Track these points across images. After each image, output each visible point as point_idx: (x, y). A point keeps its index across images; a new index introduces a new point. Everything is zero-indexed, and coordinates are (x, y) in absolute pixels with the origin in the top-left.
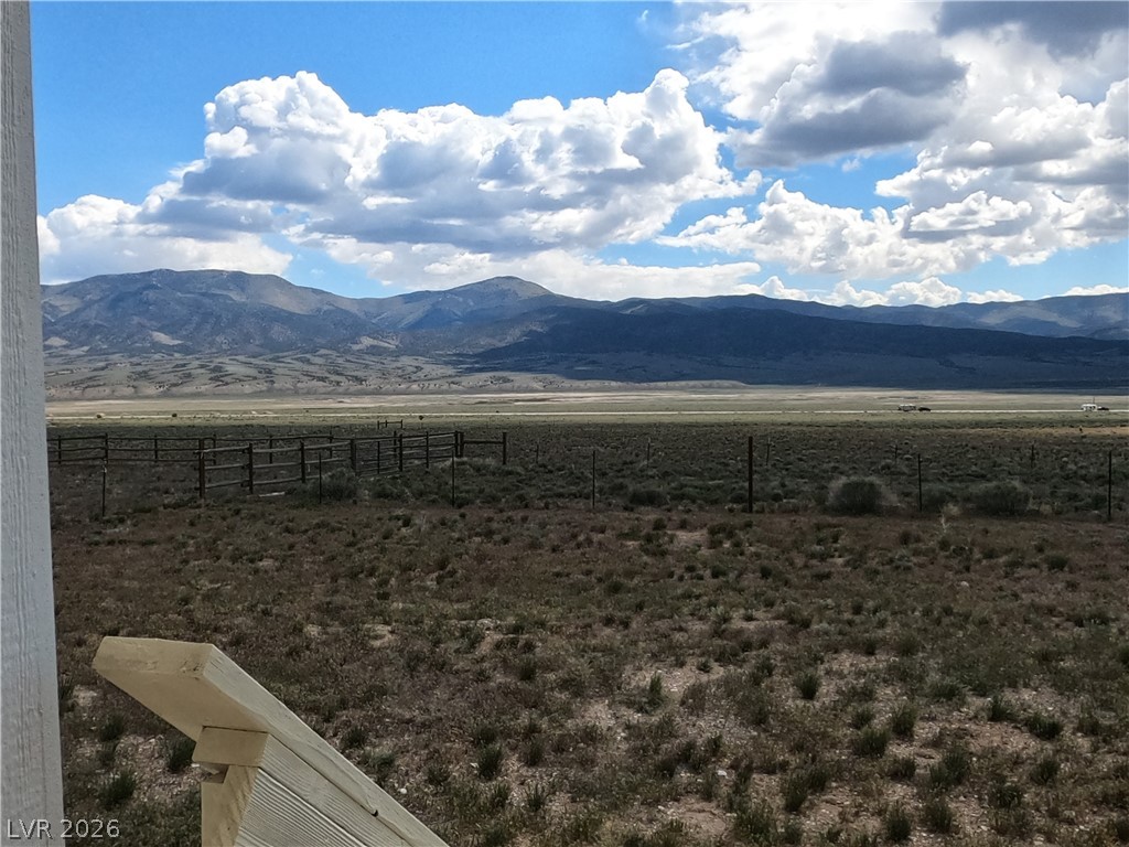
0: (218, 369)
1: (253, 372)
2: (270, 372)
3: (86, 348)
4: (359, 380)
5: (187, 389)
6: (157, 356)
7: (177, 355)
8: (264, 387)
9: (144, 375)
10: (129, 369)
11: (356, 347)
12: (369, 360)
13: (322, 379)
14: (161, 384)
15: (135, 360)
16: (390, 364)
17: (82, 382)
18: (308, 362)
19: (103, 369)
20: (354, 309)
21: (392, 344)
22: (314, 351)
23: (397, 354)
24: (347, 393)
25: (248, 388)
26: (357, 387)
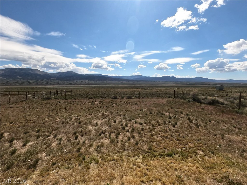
0: (29, 82)
1: (34, 82)
2: (37, 82)
3: (6, 78)
4: (50, 83)
5: (24, 84)
6: (18, 80)
7: (22, 80)
8: (36, 84)
9: (16, 82)
10: (14, 81)
11: (50, 79)
12: (52, 81)
13: (45, 83)
14: (19, 84)
15: (14, 80)
16: (55, 81)
17: (5, 83)
18: (43, 81)
19: (9, 81)
20: (50, 74)
21: (55, 79)
22: (44, 80)
23: (56, 80)
24: (49, 85)
25: (34, 84)
26: (50, 84)
